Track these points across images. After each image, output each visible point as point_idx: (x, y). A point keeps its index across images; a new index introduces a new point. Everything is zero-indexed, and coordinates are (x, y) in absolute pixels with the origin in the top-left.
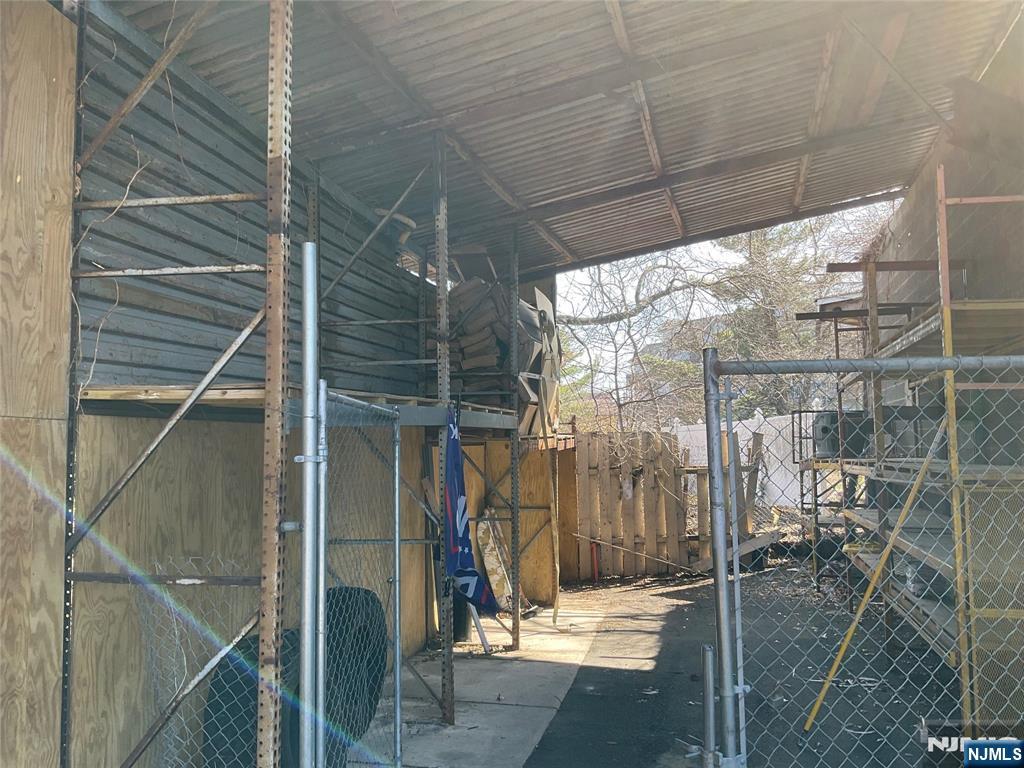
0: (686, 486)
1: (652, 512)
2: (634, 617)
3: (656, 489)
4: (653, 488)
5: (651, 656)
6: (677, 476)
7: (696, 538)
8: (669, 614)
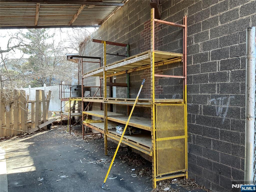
0: (28, 107)
1: (16, 115)
2: (17, 151)
3: (18, 108)
4: (17, 108)
5: (31, 164)
6: (25, 104)
7: (31, 122)
8: (28, 148)
